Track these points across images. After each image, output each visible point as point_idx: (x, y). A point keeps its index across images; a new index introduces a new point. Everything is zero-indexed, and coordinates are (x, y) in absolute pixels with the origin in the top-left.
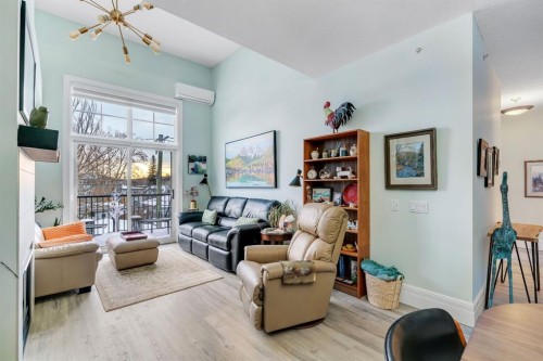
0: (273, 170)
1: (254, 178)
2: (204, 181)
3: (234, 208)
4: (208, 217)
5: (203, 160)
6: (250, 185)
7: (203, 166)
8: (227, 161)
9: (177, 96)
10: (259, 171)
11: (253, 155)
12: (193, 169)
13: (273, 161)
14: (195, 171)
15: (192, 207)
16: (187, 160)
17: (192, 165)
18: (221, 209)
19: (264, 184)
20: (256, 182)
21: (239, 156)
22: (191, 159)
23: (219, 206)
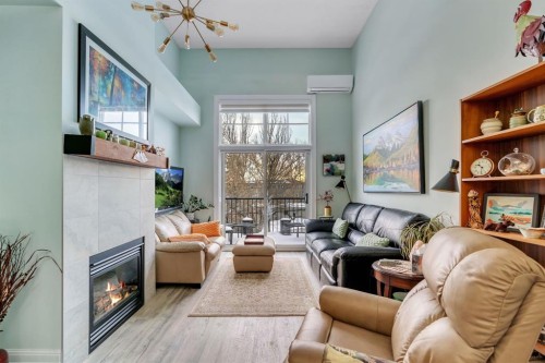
0: (418, 165)
1: (393, 179)
2: (341, 185)
3: (366, 218)
4: (338, 227)
5: (341, 159)
6: (389, 188)
7: (340, 166)
8: (365, 157)
9: (309, 90)
10: (399, 167)
11: (391, 146)
12: (328, 171)
13: (417, 151)
14: (331, 172)
15: (326, 215)
16: (321, 160)
17: (327, 166)
18: (353, 220)
19: (405, 187)
20: (395, 185)
21: (376, 150)
22: (327, 159)
23: (352, 215)
